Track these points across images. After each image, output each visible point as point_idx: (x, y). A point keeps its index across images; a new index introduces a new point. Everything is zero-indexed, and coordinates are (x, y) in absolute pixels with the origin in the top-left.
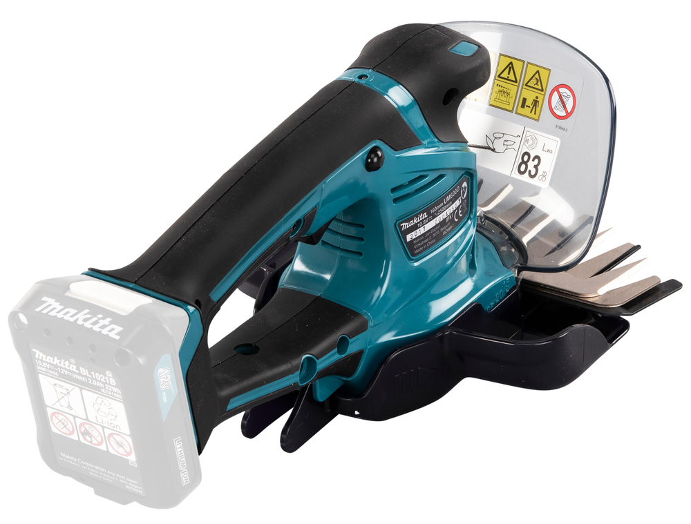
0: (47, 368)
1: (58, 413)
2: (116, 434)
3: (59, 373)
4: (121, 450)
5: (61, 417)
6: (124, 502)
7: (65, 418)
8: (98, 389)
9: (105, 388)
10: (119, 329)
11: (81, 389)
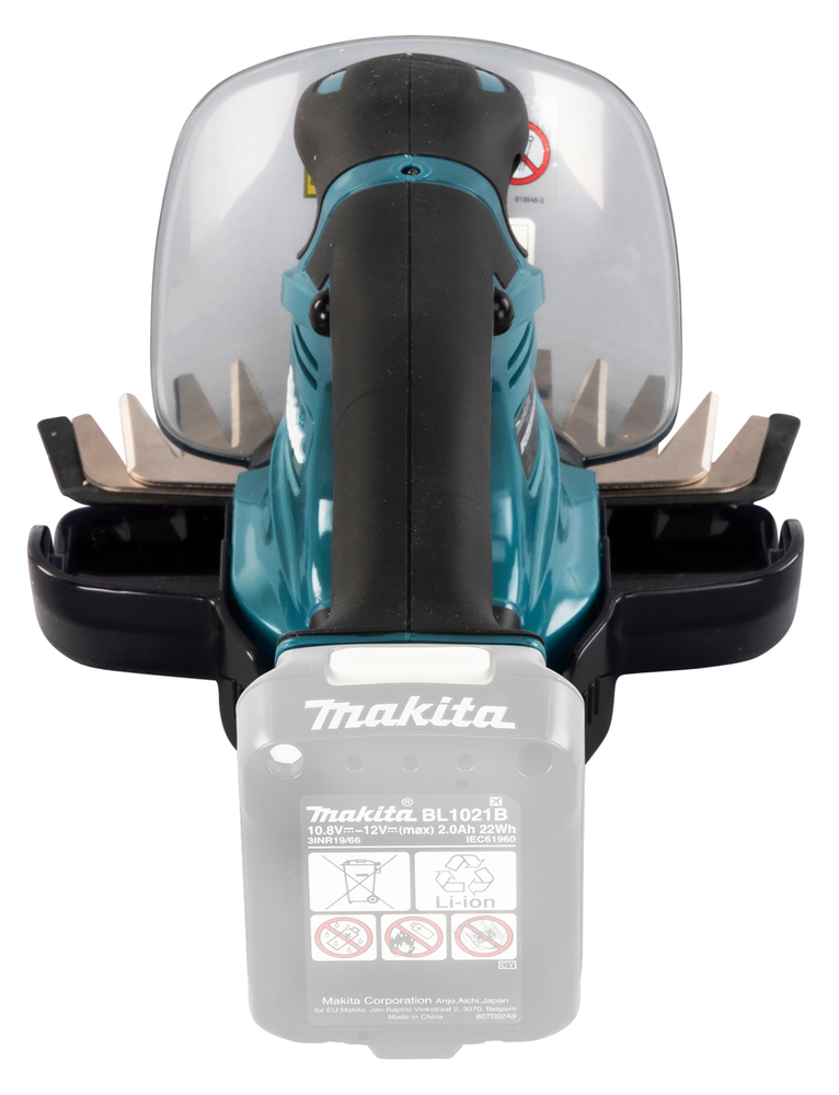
0: (335, 835)
1: (336, 920)
2: (480, 918)
3: (362, 835)
4: (486, 947)
5: (342, 926)
6: (447, 1052)
7: (352, 925)
8: (460, 839)
9: (477, 834)
10: (500, 711)
11: (412, 853)
